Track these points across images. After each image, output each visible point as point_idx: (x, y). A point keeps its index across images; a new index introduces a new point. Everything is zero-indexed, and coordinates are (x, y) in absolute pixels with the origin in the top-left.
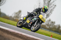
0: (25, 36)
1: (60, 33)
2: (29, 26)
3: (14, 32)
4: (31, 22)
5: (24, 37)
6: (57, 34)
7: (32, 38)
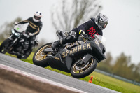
0: (28, 78)
1: (110, 73)
3: (4, 70)
5: (27, 80)
6: (104, 76)
7: (45, 84)
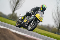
2: (26, 25)
4: (28, 21)
